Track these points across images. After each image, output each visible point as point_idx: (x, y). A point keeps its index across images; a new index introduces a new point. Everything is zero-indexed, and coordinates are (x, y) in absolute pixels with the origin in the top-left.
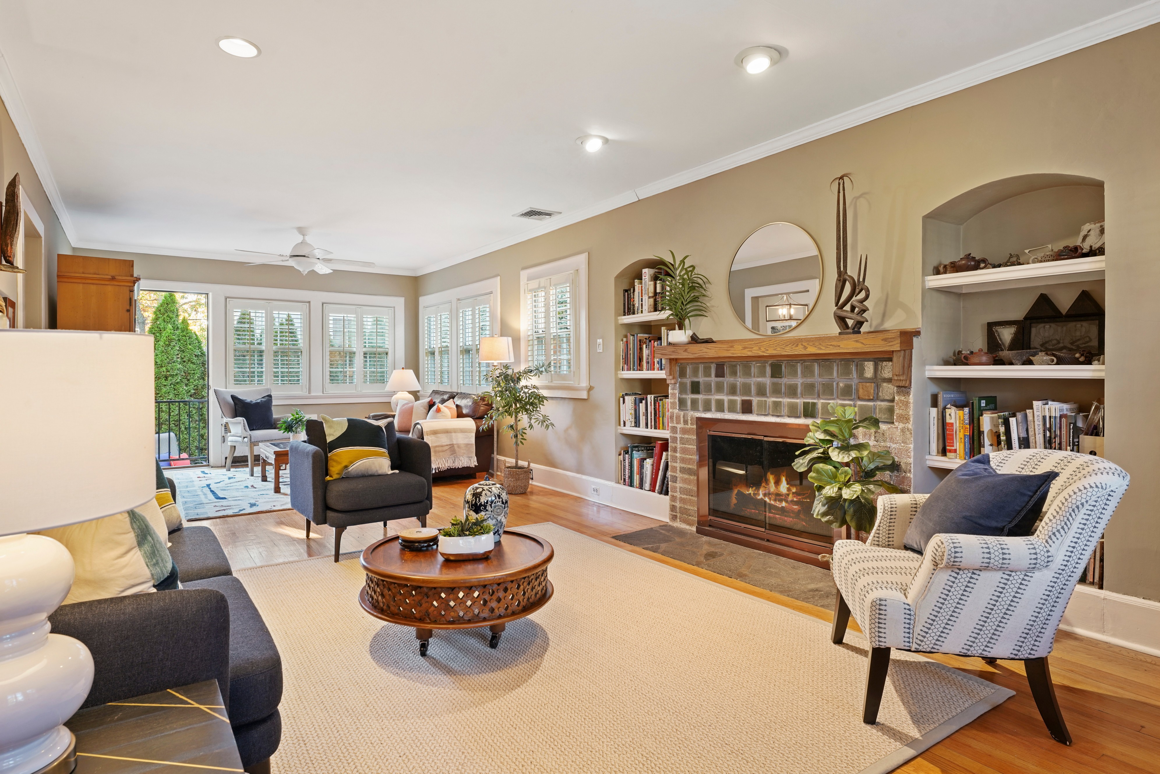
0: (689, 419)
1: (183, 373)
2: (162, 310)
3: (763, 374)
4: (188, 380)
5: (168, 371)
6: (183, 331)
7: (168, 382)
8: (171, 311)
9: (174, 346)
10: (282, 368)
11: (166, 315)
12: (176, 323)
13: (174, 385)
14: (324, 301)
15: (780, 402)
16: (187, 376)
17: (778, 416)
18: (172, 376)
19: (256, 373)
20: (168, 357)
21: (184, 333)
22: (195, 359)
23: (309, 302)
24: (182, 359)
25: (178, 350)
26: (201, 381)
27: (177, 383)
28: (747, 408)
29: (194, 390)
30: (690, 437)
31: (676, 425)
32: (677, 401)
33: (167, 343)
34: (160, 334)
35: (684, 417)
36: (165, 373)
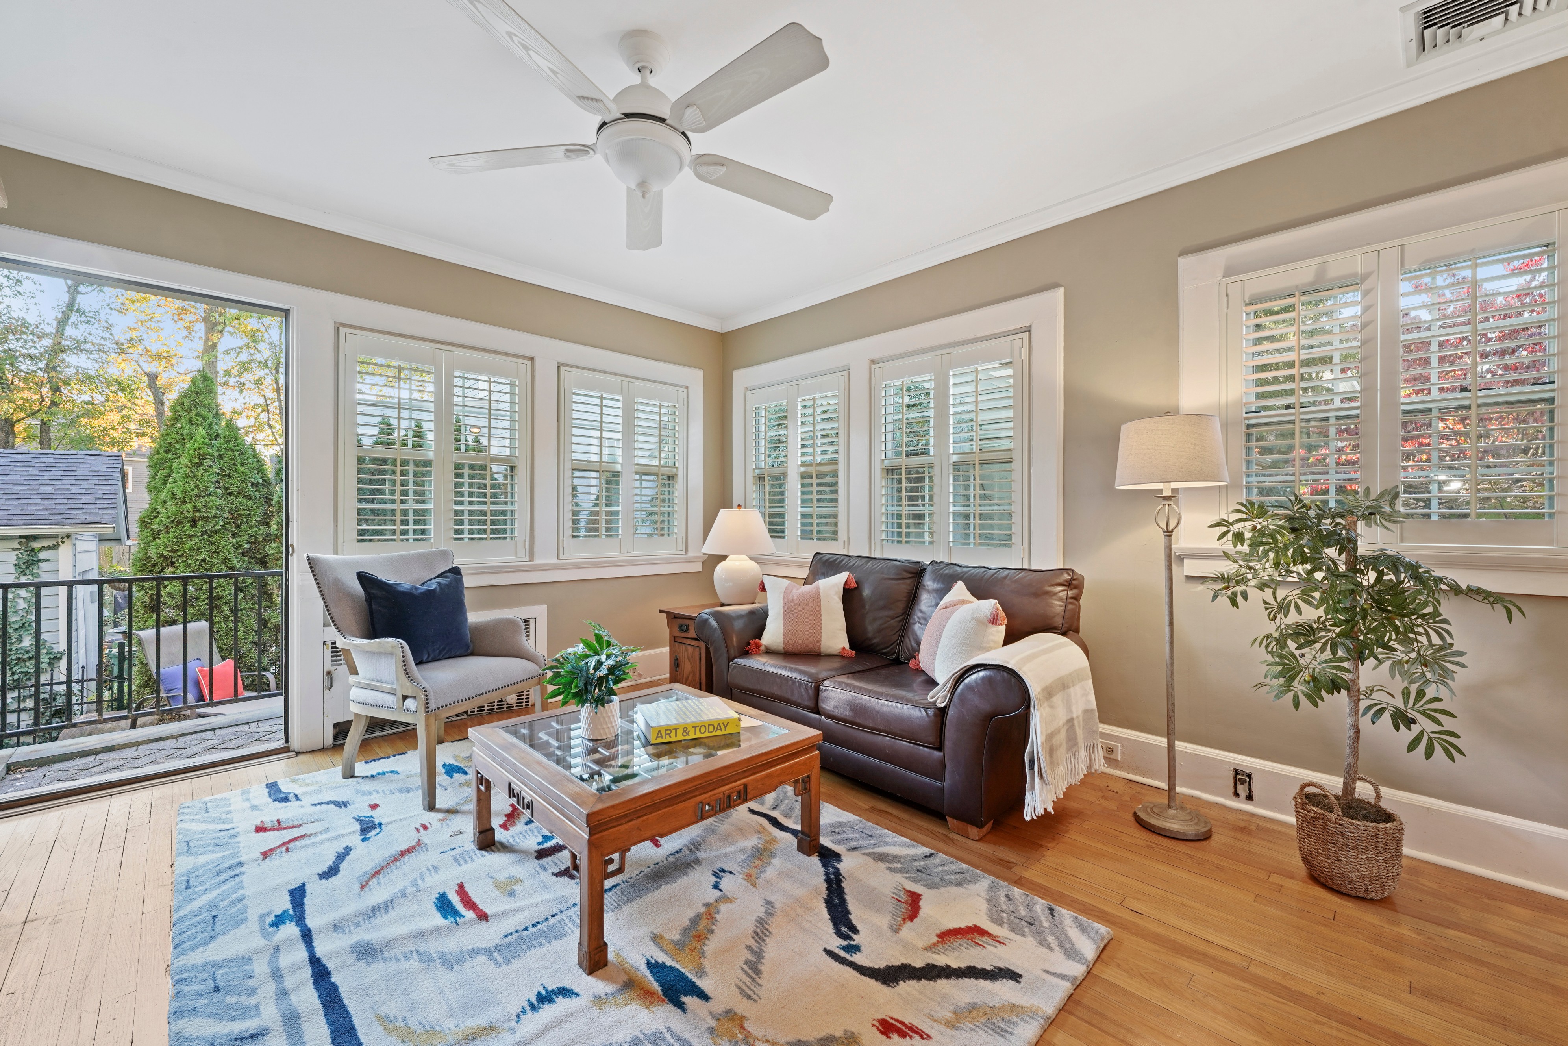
1: (226, 515)
2: (187, 404)
4: (238, 527)
5: (199, 511)
6: (228, 442)
7: (199, 530)
8: (204, 406)
9: (210, 466)
10: (470, 503)
11: (195, 412)
12: (215, 427)
13: (210, 536)
14: (563, 361)
16: (236, 521)
18: (207, 519)
19: (411, 513)
20: (197, 486)
21: (231, 445)
22: (251, 490)
23: (532, 359)
24: (227, 489)
25: (218, 474)
26: (263, 529)
27: (216, 532)
29: (250, 543)
33: (196, 460)
34: (183, 445)
36: (191, 514)
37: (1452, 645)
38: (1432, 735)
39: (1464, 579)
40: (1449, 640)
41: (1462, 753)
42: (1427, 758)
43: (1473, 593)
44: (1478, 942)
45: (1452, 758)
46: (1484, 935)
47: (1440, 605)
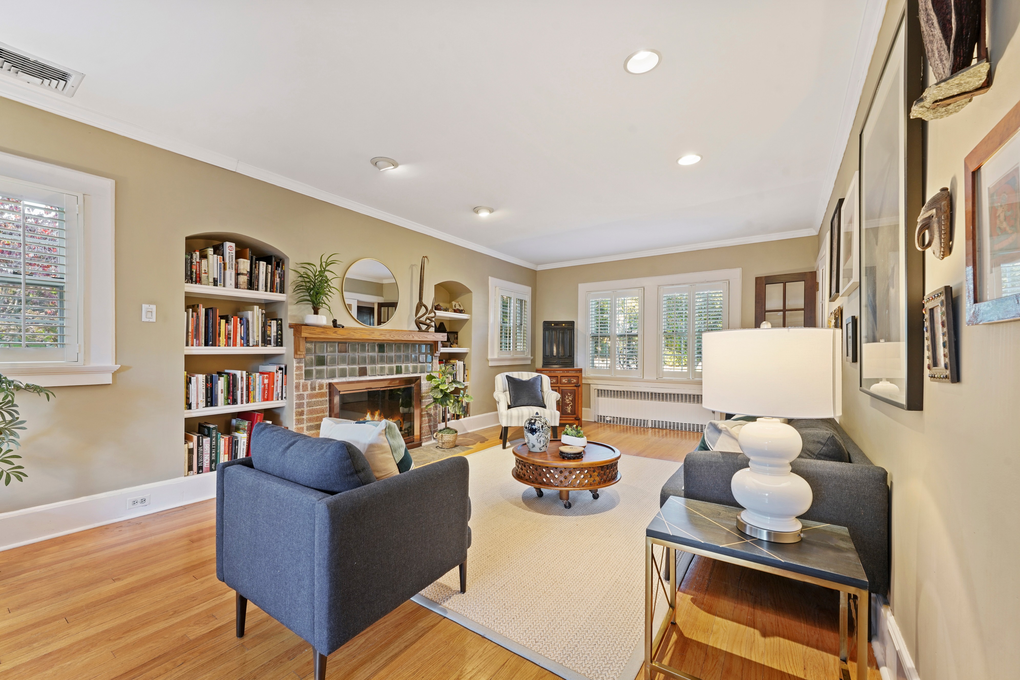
0: (317, 385)
3: (374, 350)
15: (384, 367)
17: (382, 375)
28: (363, 372)
30: (318, 400)
31: (302, 393)
32: (303, 372)
35: (311, 385)
37: (18, 418)
38: (8, 472)
39: (24, 381)
40: (16, 416)
41: (26, 476)
42: (6, 485)
43: (28, 387)
44: (38, 572)
45: (21, 480)
46: (40, 567)
47: (14, 395)
